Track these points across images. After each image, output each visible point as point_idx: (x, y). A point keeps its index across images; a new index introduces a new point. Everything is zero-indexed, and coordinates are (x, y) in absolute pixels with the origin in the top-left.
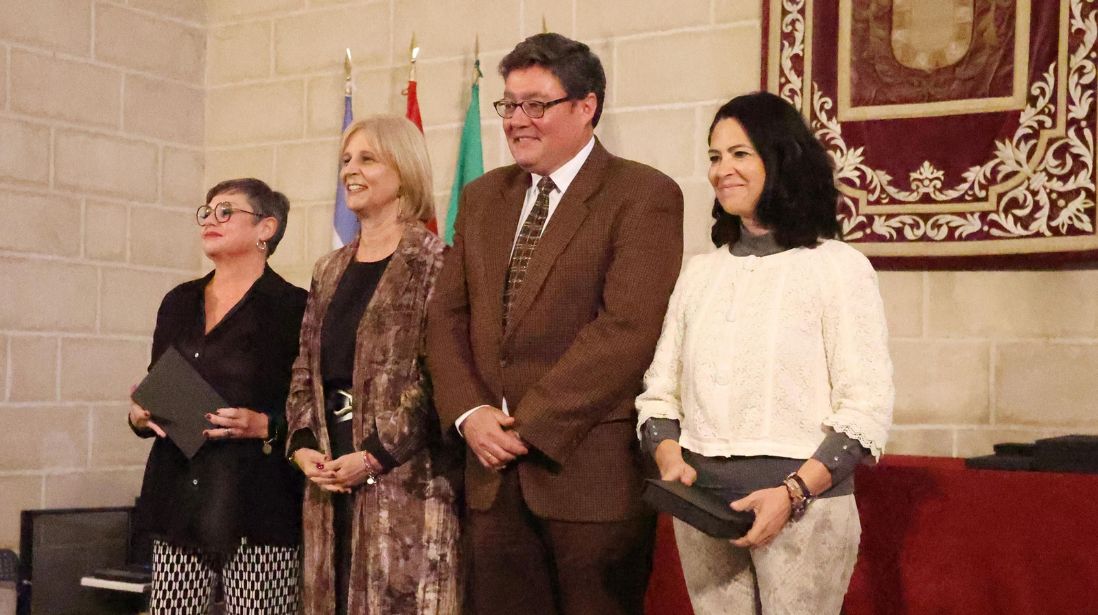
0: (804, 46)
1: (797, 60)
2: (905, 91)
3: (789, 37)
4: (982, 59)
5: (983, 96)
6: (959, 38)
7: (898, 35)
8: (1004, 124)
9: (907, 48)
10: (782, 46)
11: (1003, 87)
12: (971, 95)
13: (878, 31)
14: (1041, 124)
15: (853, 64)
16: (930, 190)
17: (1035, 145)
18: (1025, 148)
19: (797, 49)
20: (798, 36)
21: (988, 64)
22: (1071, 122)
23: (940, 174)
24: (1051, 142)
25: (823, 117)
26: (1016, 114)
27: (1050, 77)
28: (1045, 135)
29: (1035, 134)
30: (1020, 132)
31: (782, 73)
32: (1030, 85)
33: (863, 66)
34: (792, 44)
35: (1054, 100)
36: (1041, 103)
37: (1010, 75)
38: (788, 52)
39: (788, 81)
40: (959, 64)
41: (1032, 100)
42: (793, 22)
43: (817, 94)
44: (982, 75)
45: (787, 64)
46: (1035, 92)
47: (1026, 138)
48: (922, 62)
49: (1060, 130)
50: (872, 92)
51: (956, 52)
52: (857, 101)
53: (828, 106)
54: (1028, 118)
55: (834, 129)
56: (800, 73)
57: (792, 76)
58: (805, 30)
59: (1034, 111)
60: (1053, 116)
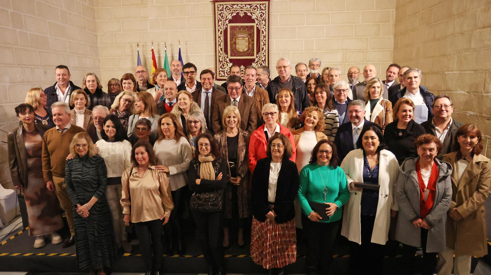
0: (222, 46)
1: (221, 49)
2: (239, 55)
3: (220, 45)
4: (250, 51)
5: (250, 56)
6: (246, 47)
7: (237, 46)
8: (253, 60)
9: (239, 48)
10: (219, 47)
11: (253, 55)
12: (248, 56)
13: (234, 45)
14: (258, 61)
15: (230, 50)
16: (243, 69)
17: (257, 64)
18: (256, 64)
19: (221, 47)
20: (221, 45)
21: (251, 52)
22: (262, 61)
23: (244, 67)
24: (260, 63)
25: (226, 58)
26: (255, 59)
27: (259, 54)
28: (259, 62)
29: (257, 62)
30: (255, 62)
31: (219, 51)
32: (257, 55)
33: (232, 50)
34: (220, 46)
35: (260, 57)
36: (258, 58)
37: (254, 53)
38: (220, 47)
39: (220, 52)
40: (246, 51)
41: (257, 57)
42: (220, 43)
43: (225, 54)
44: (250, 53)
45: (220, 49)
46: (257, 56)
47: (256, 62)
48: (241, 50)
49: (261, 62)
50: (233, 54)
51: (246, 49)
52: (231, 56)
53: (227, 56)
54: (256, 60)
55: (228, 60)
56: (222, 51)
57: (221, 51)
58: (222, 44)
59: (257, 59)
60: (260, 60)
